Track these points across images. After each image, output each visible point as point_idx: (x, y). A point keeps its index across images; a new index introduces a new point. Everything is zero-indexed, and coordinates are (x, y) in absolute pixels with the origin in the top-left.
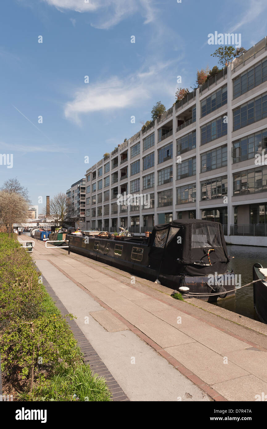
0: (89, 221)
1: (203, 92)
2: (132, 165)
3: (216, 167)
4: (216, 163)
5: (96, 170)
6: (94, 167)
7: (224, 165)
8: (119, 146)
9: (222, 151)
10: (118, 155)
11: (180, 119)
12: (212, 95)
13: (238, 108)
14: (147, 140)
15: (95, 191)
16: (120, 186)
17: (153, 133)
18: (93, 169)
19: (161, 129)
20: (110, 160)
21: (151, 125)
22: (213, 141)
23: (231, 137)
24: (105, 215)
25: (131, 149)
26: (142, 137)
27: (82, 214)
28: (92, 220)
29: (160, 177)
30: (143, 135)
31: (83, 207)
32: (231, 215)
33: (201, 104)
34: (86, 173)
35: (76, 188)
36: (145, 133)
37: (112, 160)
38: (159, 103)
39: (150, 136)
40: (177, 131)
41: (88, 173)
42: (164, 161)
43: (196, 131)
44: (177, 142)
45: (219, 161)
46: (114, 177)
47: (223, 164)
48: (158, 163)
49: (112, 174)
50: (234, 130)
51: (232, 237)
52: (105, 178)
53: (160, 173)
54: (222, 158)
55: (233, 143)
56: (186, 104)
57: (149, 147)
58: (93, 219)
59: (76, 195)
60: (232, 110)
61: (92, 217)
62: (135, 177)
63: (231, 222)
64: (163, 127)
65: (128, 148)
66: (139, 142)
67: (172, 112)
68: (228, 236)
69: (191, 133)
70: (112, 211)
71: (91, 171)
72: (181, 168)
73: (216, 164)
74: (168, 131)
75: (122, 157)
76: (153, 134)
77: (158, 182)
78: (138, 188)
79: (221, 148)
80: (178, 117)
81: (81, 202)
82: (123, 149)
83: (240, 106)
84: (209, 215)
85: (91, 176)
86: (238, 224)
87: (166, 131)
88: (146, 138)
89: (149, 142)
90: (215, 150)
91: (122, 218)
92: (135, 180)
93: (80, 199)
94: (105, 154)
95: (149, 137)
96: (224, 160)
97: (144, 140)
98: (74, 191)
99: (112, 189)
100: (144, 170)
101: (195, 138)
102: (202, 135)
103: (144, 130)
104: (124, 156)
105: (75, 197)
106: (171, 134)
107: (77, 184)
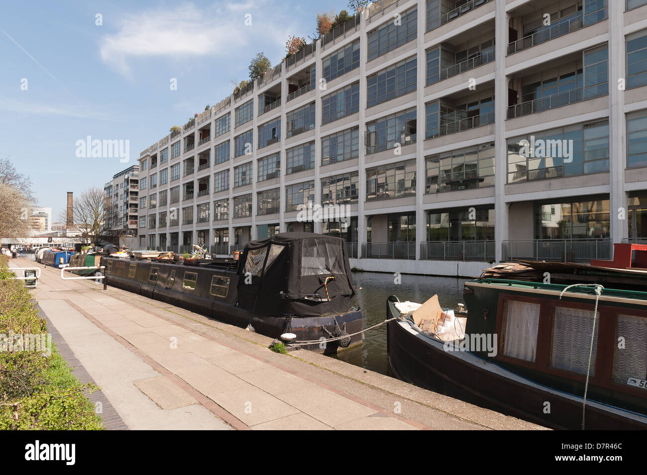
0: (144, 236)
1: (326, 46)
2: (217, 148)
3: (344, 159)
4: (344, 152)
5: (158, 152)
6: (153, 148)
7: (354, 156)
8: (196, 116)
9: (351, 135)
10: (196, 130)
11: (292, 83)
12: (339, 52)
13: (374, 74)
14: (241, 111)
15: (155, 186)
16: (198, 179)
17: (251, 100)
18: (152, 151)
19: (264, 94)
20: (181, 138)
21: (247, 88)
22: (340, 120)
23: (364, 116)
24: (172, 226)
25: (216, 123)
26: (234, 105)
27: (132, 223)
28: (150, 233)
29: (261, 169)
30: (236, 102)
31: (134, 212)
32: (362, 229)
33: (323, 63)
34: (139, 157)
35: (121, 180)
36: (239, 99)
37: (184, 138)
38: (260, 55)
39: (246, 104)
40: (288, 101)
41: (143, 156)
42: (268, 145)
43: (315, 103)
44: (287, 117)
45: (348, 150)
46: (187, 166)
47: (354, 154)
48: (259, 148)
49: (184, 161)
50: (368, 107)
51: (364, 260)
52: (172, 167)
53: (261, 163)
54: (351, 145)
55: (367, 125)
56: (302, 61)
57: (245, 121)
58: (152, 232)
59: (121, 191)
60: (367, 77)
61: (150, 229)
62: (222, 167)
63: (362, 239)
64: (267, 92)
65: (212, 120)
66: (229, 113)
67: (281, 71)
68: (358, 259)
69: (309, 106)
70: (184, 219)
71: (149, 154)
72: (293, 157)
73: (344, 154)
74: (274, 100)
75: (201, 134)
76: (251, 102)
77: (259, 177)
78: (226, 184)
79: (350, 131)
80: (289, 79)
81: (131, 204)
82: (203, 122)
83: (377, 72)
84: (333, 228)
85: (149, 161)
86: (373, 242)
87: (271, 99)
88: (241, 107)
89: (245, 113)
90: (342, 133)
91: (200, 232)
92: (222, 172)
93: (129, 199)
94: (172, 127)
95: (244, 105)
96: (354, 148)
97: (237, 109)
98: (118, 185)
99: (184, 185)
100: (236, 157)
101: (314, 114)
102: (324, 109)
103: (238, 94)
104: (205, 133)
105: (119, 196)
106: (279, 104)
107: (123, 174)
